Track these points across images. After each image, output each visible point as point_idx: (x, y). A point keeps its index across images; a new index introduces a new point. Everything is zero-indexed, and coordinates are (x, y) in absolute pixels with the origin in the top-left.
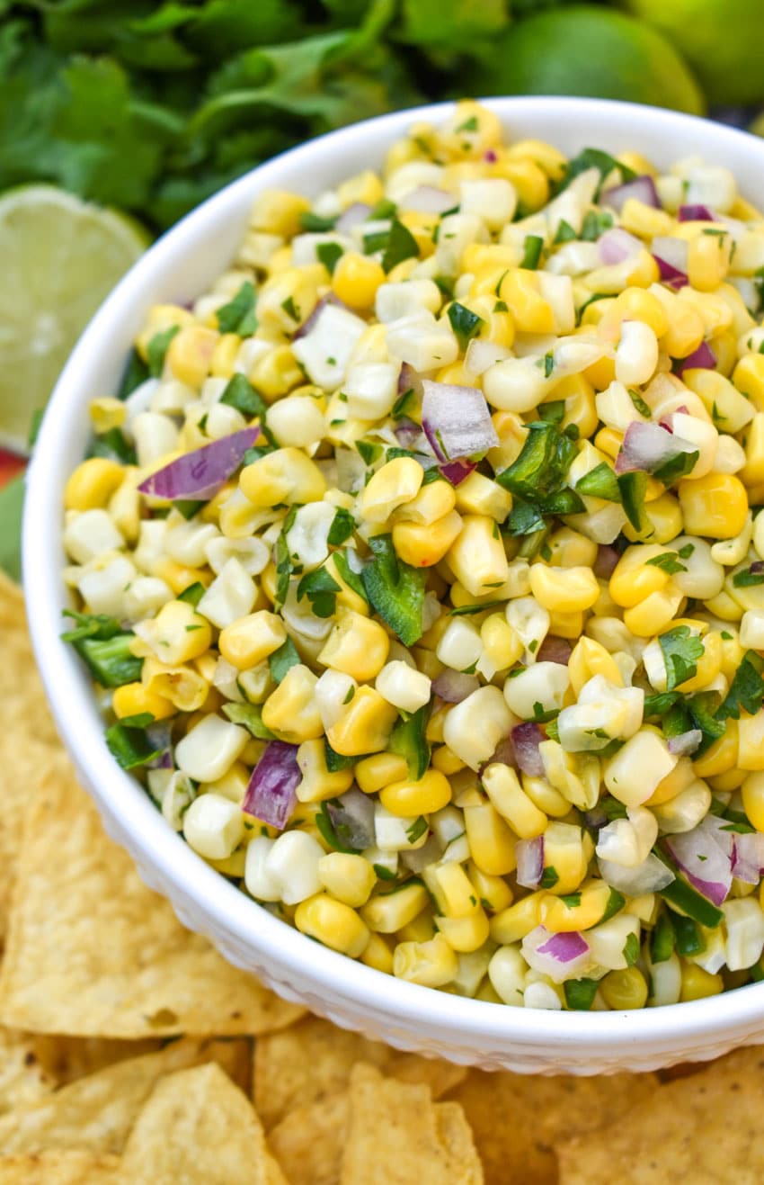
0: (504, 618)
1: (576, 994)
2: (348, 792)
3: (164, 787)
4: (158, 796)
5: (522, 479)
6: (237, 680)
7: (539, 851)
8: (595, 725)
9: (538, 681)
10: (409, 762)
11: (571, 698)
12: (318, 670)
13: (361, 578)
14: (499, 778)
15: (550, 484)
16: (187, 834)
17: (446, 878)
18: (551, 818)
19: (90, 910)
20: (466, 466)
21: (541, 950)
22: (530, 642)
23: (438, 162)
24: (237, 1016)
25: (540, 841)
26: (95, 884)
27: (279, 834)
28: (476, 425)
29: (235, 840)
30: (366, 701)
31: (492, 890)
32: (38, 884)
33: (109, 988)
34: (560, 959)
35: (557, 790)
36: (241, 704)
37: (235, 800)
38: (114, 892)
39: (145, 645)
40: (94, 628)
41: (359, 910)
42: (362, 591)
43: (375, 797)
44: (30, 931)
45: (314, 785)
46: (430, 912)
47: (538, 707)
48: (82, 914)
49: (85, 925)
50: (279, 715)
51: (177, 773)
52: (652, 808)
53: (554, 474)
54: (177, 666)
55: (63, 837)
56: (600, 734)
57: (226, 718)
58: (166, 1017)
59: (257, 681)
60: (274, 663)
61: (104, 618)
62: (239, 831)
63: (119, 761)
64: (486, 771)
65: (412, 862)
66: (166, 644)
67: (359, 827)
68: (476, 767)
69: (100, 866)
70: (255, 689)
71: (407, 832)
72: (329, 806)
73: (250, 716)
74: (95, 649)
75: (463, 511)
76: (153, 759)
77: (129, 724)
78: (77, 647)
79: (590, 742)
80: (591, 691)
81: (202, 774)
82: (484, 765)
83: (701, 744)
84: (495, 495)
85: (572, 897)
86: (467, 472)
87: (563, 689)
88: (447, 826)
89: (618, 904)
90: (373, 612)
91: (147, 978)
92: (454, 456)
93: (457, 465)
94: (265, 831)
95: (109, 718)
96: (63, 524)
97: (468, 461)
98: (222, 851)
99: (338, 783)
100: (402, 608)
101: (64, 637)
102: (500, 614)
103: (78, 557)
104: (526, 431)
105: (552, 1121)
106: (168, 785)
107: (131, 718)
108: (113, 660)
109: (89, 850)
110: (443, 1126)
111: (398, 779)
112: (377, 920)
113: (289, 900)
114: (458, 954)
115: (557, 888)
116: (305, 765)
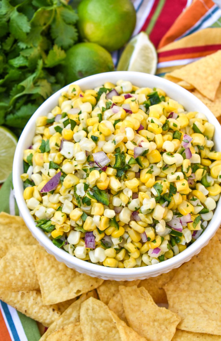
0: (123, 193)
1: (161, 258)
2: (104, 237)
3: (68, 249)
4: (67, 250)
5: (118, 166)
6: (76, 223)
7: (145, 235)
8: (148, 208)
9: (134, 203)
10: (115, 227)
11: (141, 204)
12: (92, 216)
13: (94, 195)
14: (133, 224)
15: (123, 165)
16: (76, 255)
17: (129, 246)
18: (145, 227)
19: (55, 276)
20: (106, 167)
21: (152, 253)
22: (130, 196)
23: (69, 99)
24: (92, 286)
25: (144, 233)
26: (53, 270)
27: (94, 249)
28: (105, 159)
29: (86, 253)
30: (104, 219)
31: (138, 245)
32: (42, 275)
33: (65, 290)
34: (156, 254)
35: (144, 222)
36: (78, 227)
37: (83, 246)
38: (58, 271)
39: (54, 222)
40: (42, 222)
41: (114, 258)
42: (95, 198)
43: (110, 235)
44: (44, 285)
45: (98, 238)
46: (127, 253)
47: (136, 208)
48: (53, 277)
49: (55, 279)
50: (87, 227)
51: (70, 244)
52: (163, 219)
53: (123, 163)
54: (62, 224)
55: (43, 263)
56: (150, 209)
57: (76, 231)
58: (79, 291)
59: (80, 222)
60: (82, 218)
61: (43, 219)
62: (86, 251)
63: (57, 246)
64: (130, 223)
65: (122, 245)
66: (59, 221)
67: (109, 242)
68: (127, 223)
69: (53, 266)
70: (80, 224)
71: (119, 240)
72: (102, 241)
73: (81, 229)
74: (44, 226)
75: (108, 176)
76: (64, 243)
77: (56, 239)
78: (40, 227)
79: (148, 211)
80: (145, 202)
81: (74, 243)
82: (129, 222)
83: (168, 204)
84: (113, 171)
85: (154, 241)
86: (106, 168)
87: (139, 203)
88: (126, 236)
89: (163, 239)
90: (98, 201)
91: (71, 285)
92: (103, 167)
93: (104, 167)
94: (91, 250)
95: (51, 239)
96: (26, 203)
97: (106, 166)
98: (84, 257)
99: (102, 236)
100: (104, 199)
101: (36, 226)
102: (122, 193)
103: (32, 209)
104: (115, 156)
105: (160, 283)
106: (68, 248)
107: (57, 237)
108: (48, 227)
109: (49, 264)
110: (141, 292)
111: (114, 231)
112: (118, 259)
113: (101, 261)
114: (135, 259)
115: (151, 240)
116: (95, 235)
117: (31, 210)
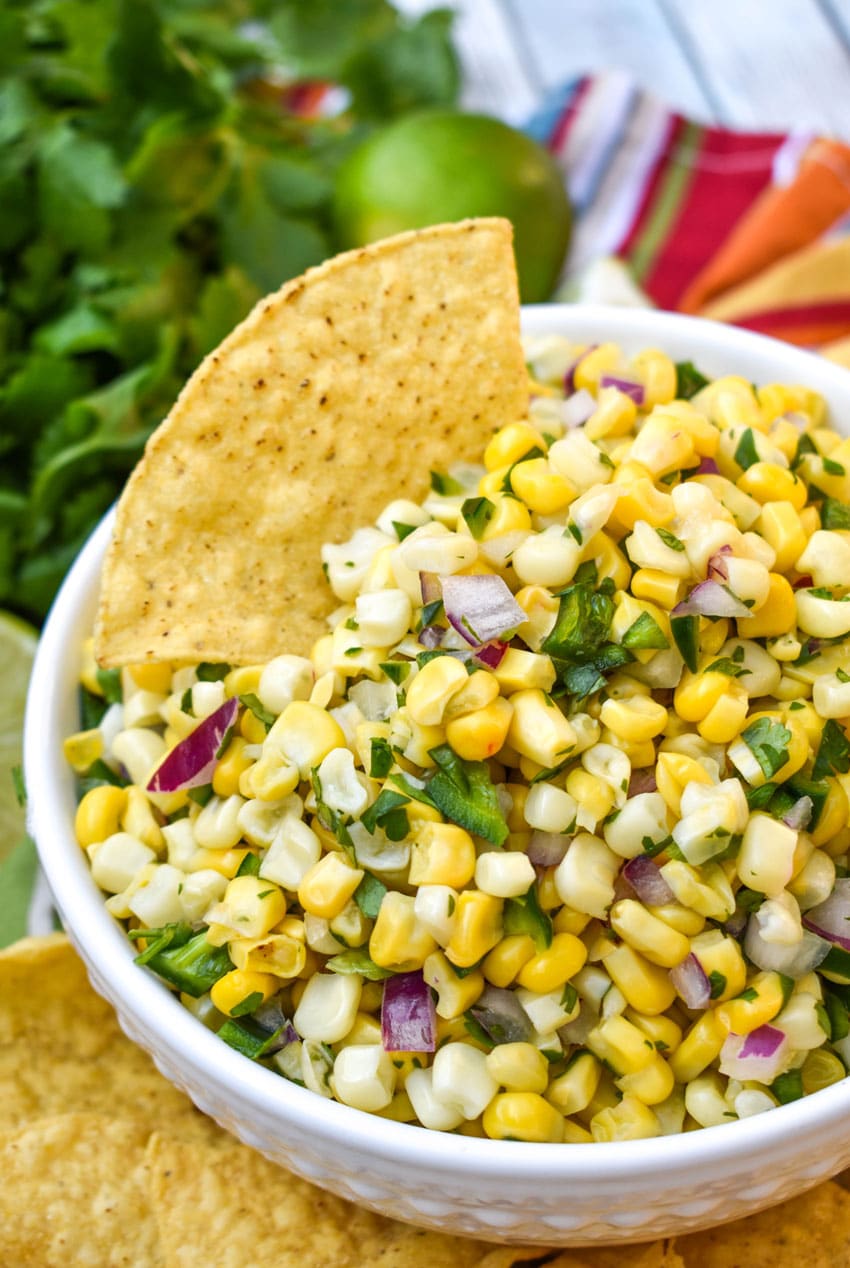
1: (784, 1087)
2: (484, 994)
3: (299, 1064)
4: (293, 1073)
5: (565, 642)
6: (330, 930)
7: (695, 966)
8: (711, 827)
9: (636, 817)
10: (534, 938)
11: (674, 818)
12: (411, 891)
13: (427, 793)
14: (628, 915)
15: (594, 638)
16: (341, 1094)
17: (614, 1036)
18: (689, 935)
20: (498, 647)
21: (741, 1056)
22: (618, 783)
25: (690, 958)
27: (431, 1059)
28: (501, 607)
29: (390, 1082)
30: (473, 905)
31: (661, 1029)
35: (689, 908)
36: (343, 954)
37: (373, 1043)
38: (268, 1232)
39: (224, 929)
40: (168, 936)
41: (543, 1095)
42: (431, 801)
43: (514, 985)
45: (452, 1001)
46: (608, 1078)
47: (647, 841)
50: (386, 951)
51: (304, 1043)
52: (787, 888)
54: (264, 937)
56: (721, 833)
57: (331, 972)
59: (352, 923)
60: (360, 900)
61: (172, 924)
62: (391, 1071)
63: (245, 1054)
64: (612, 915)
66: (245, 919)
67: (510, 1023)
68: (601, 915)
70: (352, 931)
71: (561, 1006)
72: (474, 1012)
73: (358, 962)
74: (174, 958)
75: (506, 691)
76: (278, 1038)
77: (238, 1014)
78: (155, 966)
79: (713, 846)
80: (690, 800)
81: (331, 1035)
82: (609, 910)
83: (813, 809)
86: (502, 651)
87: (662, 813)
88: (593, 985)
89: (789, 985)
90: (446, 817)
94: (417, 1063)
95: (215, 1022)
96: (88, 861)
97: (500, 642)
98: (384, 1098)
99: (473, 987)
100: (480, 811)
101: (136, 962)
103: (111, 889)
106: (299, 1059)
107: (240, 1006)
108: (197, 963)
111: (529, 957)
112: (564, 1102)
113: (471, 1114)
114: (653, 1107)
115: (730, 992)
116: (437, 981)
117: (108, 895)
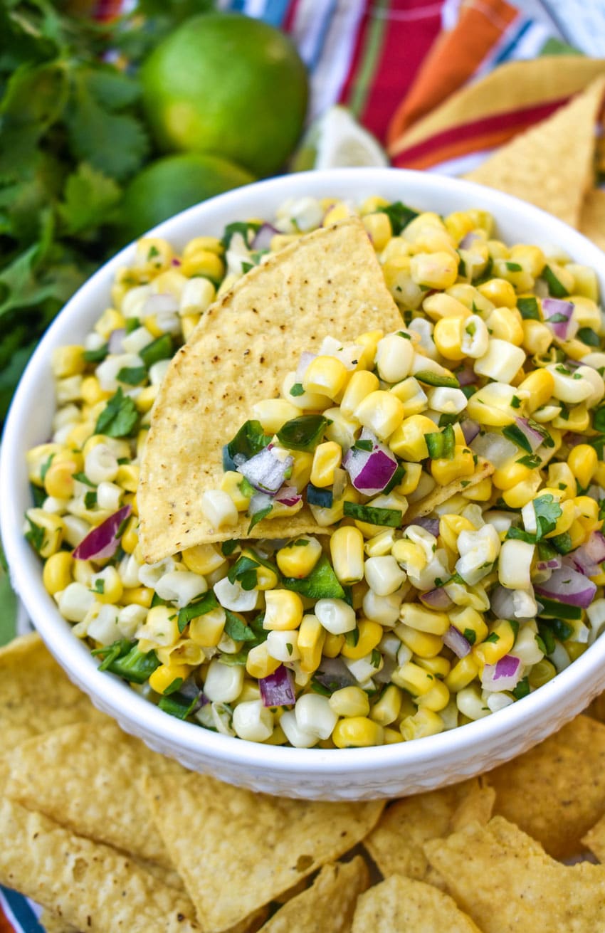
2: (322, 663)
3: (212, 718)
4: (209, 725)
7: (458, 635)
16: (239, 735)
17: (408, 674)
21: (495, 679)
24: (344, 834)
27: (293, 707)
29: (270, 722)
31: (437, 666)
32: (182, 844)
33: (262, 870)
34: (508, 676)
37: (255, 700)
39: (149, 643)
40: (117, 650)
41: (368, 717)
43: (340, 655)
46: (408, 699)
51: (213, 704)
54: (176, 643)
58: (305, 861)
61: (117, 642)
62: (270, 716)
63: (177, 717)
65: (383, 679)
66: (161, 635)
67: (341, 678)
71: (371, 663)
72: (317, 676)
74: (123, 663)
76: (196, 703)
77: (169, 693)
78: (112, 670)
81: (229, 697)
85: (491, 637)
88: (391, 646)
89: (517, 627)
91: (280, 850)
94: (285, 708)
95: (154, 698)
96: (56, 605)
98: (268, 733)
101: (100, 669)
103: (74, 619)
106: (211, 714)
107: (168, 688)
108: (138, 663)
112: (382, 719)
113: (325, 736)
114: (438, 712)
115: (479, 638)
117: (73, 623)
